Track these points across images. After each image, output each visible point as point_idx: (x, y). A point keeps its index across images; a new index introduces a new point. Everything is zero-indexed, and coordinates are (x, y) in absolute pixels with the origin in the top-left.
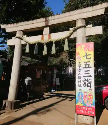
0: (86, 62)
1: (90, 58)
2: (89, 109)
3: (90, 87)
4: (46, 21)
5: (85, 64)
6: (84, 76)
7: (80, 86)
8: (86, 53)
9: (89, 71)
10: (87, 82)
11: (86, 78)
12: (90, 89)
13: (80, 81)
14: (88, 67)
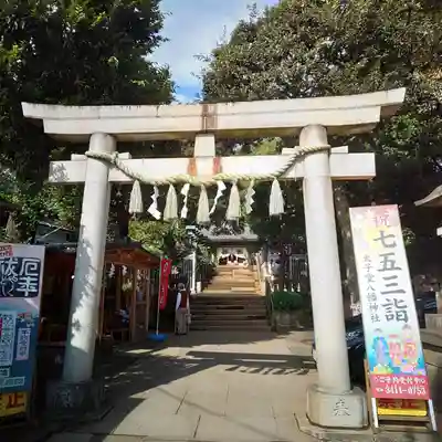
0: (386, 256)
1: (394, 245)
2: (409, 380)
3: (406, 319)
4: (205, 115)
5: (382, 259)
6: (383, 293)
7: (375, 318)
8: (382, 232)
9: (395, 277)
10: (394, 309)
11: (391, 297)
12: (406, 326)
13: (375, 307)
14: (393, 268)
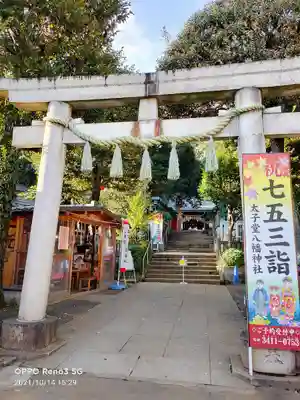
0: (273, 206)
1: (283, 196)
3: (287, 272)
4: (147, 82)
5: (270, 209)
6: (267, 245)
7: (258, 270)
8: (272, 182)
9: (281, 229)
10: (277, 261)
11: (275, 249)
13: (259, 258)
14: (279, 220)
